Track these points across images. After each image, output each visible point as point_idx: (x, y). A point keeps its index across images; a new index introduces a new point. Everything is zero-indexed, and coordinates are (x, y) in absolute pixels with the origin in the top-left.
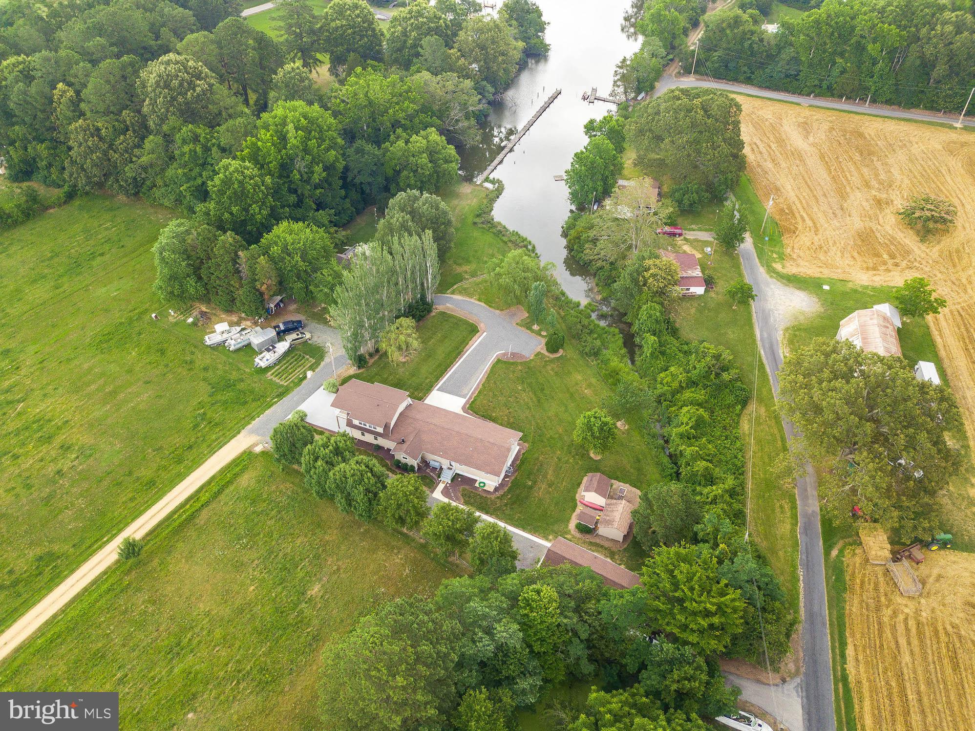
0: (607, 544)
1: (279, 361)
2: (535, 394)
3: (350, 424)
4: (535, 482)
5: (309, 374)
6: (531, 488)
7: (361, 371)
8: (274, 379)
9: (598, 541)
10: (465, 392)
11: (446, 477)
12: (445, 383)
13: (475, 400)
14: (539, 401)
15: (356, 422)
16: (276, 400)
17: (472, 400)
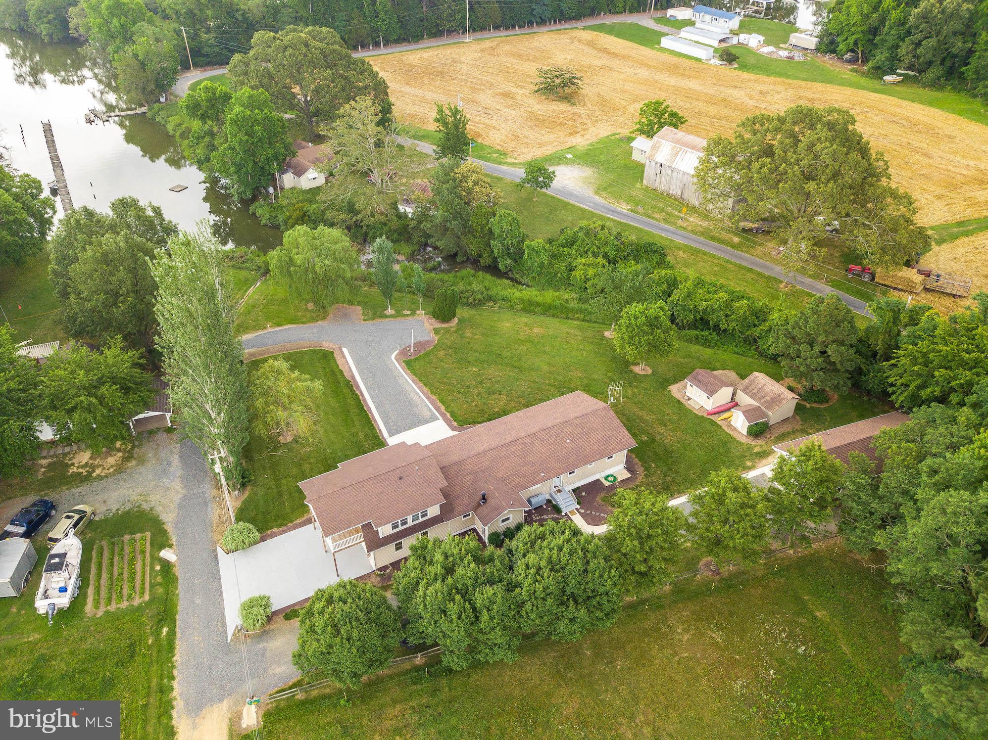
0: (787, 428)
1: (83, 576)
3: (374, 543)
4: (647, 433)
5: (167, 554)
7: (247, 494)
8: (112, 608)
9: (778, 432)
10: (427, 414)
11: (568, 504)
12: (385, 424)
13: (453, 413)
14: (515, 367)
15: (385, 530)
16: (165, 630)
17: (448, 415)
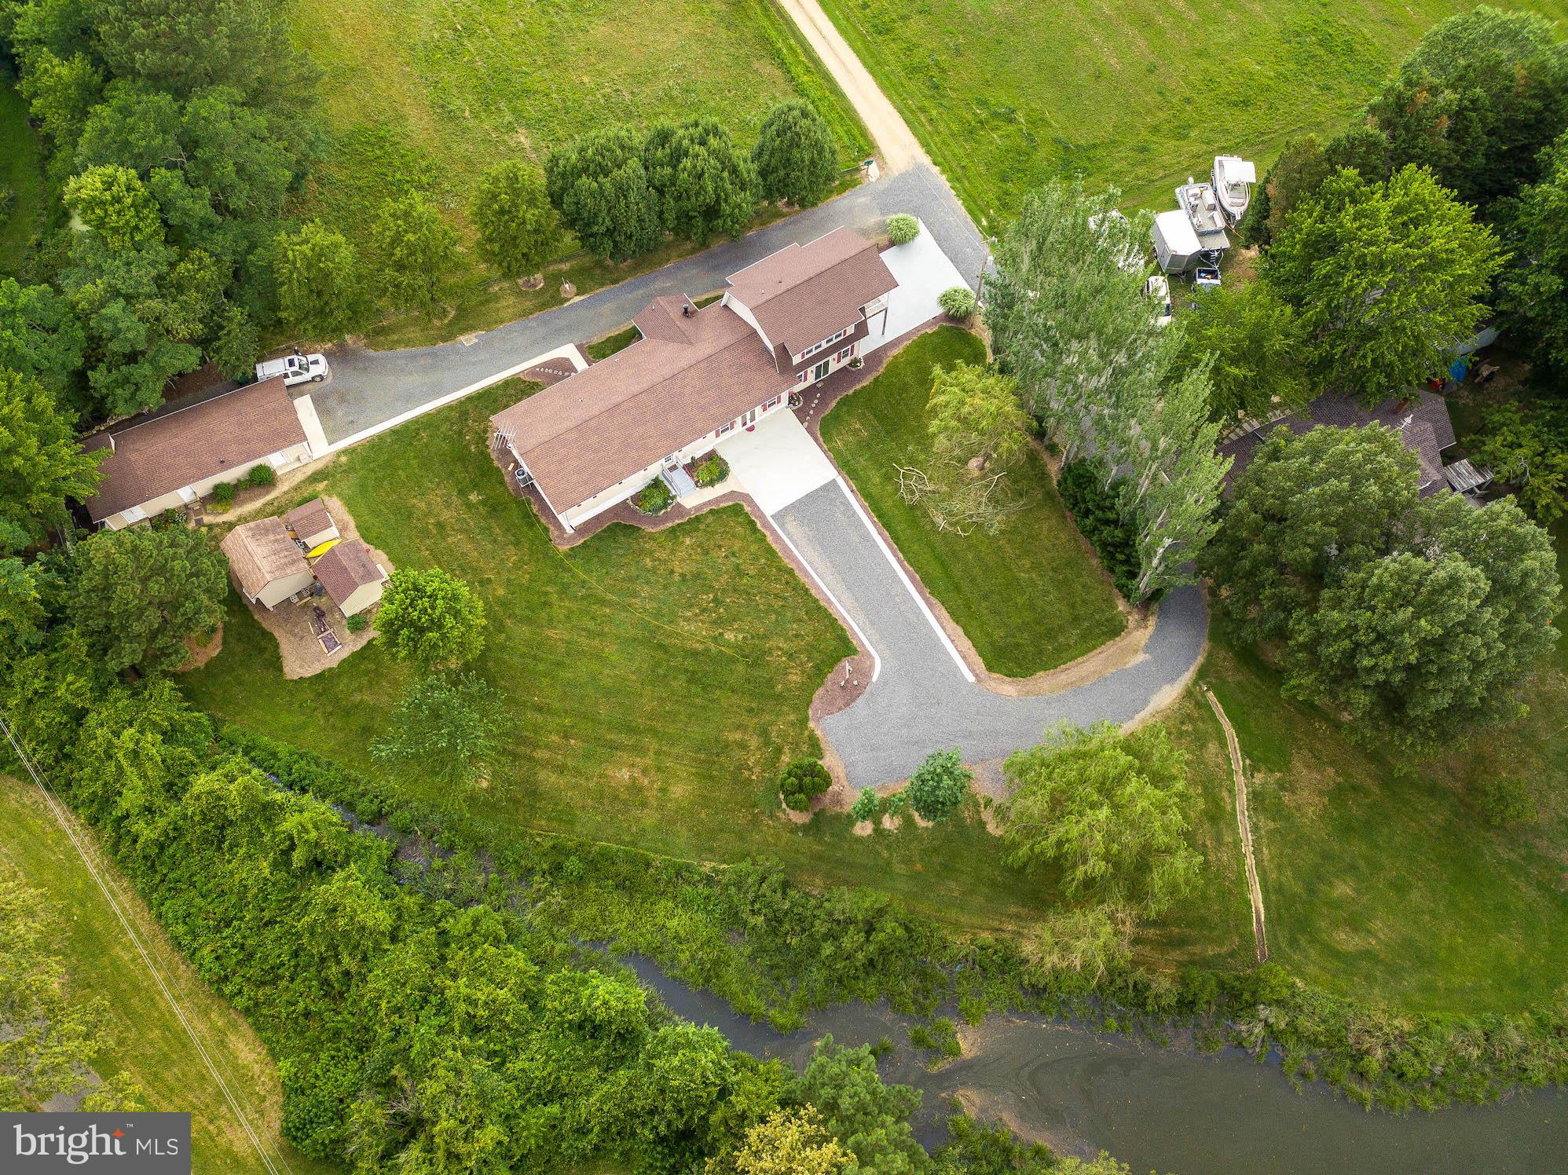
2: (695, 654)
6: (462, 493)
10: (792, 526)
12: (847, 504)
13: (755, 530)
14: (660, 646)
16: (985, 223)
17: (759, 526)
